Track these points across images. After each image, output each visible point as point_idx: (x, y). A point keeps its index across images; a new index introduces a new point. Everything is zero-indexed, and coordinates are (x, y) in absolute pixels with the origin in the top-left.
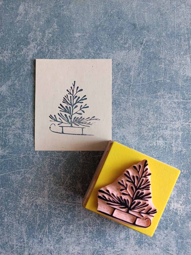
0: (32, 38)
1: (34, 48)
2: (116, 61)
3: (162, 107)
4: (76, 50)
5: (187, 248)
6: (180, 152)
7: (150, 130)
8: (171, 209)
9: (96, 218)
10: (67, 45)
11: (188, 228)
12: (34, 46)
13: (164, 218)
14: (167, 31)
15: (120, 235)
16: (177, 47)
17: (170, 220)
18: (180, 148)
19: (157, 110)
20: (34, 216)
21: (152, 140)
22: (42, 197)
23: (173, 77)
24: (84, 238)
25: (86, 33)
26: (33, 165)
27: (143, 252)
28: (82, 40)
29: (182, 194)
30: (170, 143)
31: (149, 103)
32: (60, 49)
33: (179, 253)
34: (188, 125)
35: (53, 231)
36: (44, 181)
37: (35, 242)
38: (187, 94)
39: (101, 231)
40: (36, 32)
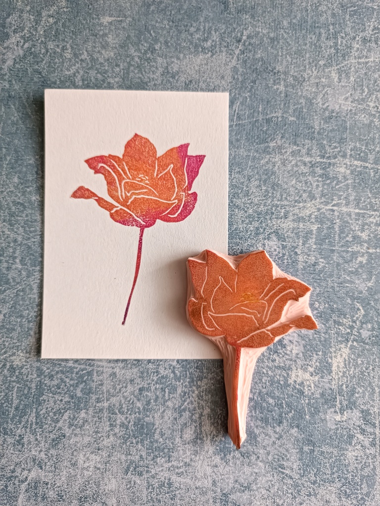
0: (14, 25)
1: (17, 46)
2: (185, 76)
3: (277, 171)
4: (103, 52)
5: (321, 463)
6: (313, 265)
7: (251, 219)
8: (291, 383)
9: (135, 397)
10: (86, 41)
11: (324, 422)
12: (18, 42)
13: (276, 401)
14: (292, 17)
15: (183, 433)
16: (312, 50)
17: (288, 405)
18: (313, 258)
19: (268, 178)
20: (7, 388)
21: (254, 240)
22: (25, 351)
23: (302, 112)
24: (108, 437)
25: (125, 16)
26: (7, 284)
27: (229, 470)
28: (116, 32)
29: (314, 353)
30: (292, 247)
31: (252, 162)
32: (70, 48)
33: (304, 474)
34: (330, 210)
35: (46, 420)
36: (30, 319)
37: (7, 442)
38: (330, 146)
39: (143, 425)
40: (22, 13)
